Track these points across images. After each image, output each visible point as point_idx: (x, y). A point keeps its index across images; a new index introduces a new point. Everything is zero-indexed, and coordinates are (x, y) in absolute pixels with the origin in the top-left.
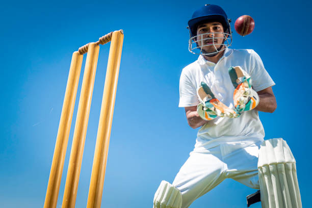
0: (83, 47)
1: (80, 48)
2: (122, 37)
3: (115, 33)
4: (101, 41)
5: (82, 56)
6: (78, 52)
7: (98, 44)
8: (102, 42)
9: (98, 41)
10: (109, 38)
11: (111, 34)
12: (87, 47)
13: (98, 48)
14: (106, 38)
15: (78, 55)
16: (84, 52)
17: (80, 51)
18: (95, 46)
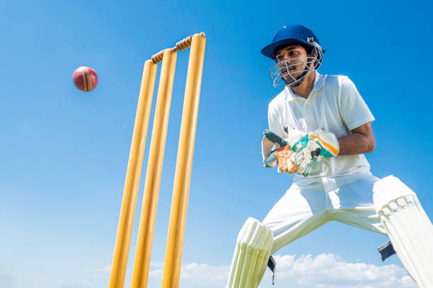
0: (156, 55)
1: (153, 56)
2: (204, 41)
3: (195, 37)
4: (178, 46)
5: (155, 66)
6: (151, 60)
7: (175, 50)
8: (179, 48)
9: (175, 47)
10: (189, 42)
11: (191, 38)
12: (162, 55)
13: (175, 55)
14: (185, 43)
15: (151, 64)
16: (157, 61)
17: (153, 59)
18: (172, 52)
